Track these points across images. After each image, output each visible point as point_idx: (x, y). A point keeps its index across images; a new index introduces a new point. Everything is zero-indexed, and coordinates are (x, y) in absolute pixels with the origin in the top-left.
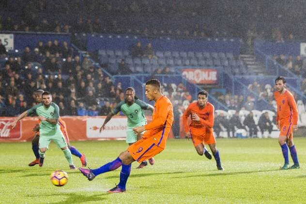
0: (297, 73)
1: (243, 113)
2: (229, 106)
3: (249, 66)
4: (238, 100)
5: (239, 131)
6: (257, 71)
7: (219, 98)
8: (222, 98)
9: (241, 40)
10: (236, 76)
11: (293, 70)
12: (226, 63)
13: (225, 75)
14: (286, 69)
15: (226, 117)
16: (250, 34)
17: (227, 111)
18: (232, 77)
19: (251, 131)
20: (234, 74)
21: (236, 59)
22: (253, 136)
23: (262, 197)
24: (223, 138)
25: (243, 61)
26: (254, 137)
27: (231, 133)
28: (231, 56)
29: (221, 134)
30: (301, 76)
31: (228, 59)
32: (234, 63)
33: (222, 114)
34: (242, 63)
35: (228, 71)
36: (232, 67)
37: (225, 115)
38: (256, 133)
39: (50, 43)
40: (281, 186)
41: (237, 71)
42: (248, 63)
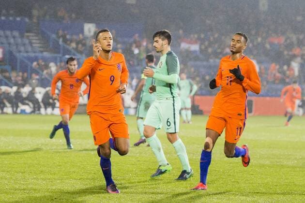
0: (81, 53)
1: (26, 90)
3: (34, 45)
4: (23, 77)
5: (22, 107)
6: (42, 49)
7: (4, 74)
8: (7, 74)
9: (27, 20)
10: (22, 54)
11: (76, 49)
12: (12, 41)
13: (11, 53)
14: (70, 48)
15: (10, 93)
16: (35, 12)
17: (11, 87)
18: (17, 55)
20: (20, 52)
21: (22, 36)
22: (37, 112)
23: (42, 171)
24: (7, 113)
25: (29, 39)
26: (38, 114)
28: (16, 33)
29: (5, 110)
30: (84, 55)
31: (14, 37)
32: (19, 40)
33: (6, 90)
34: (27, 41)
35: (14, 48)
36: (17, 45)
37: (9, 92)
38: (39, 110)
40: (61, 161)
41: (22, 49)
42: (34, 41)
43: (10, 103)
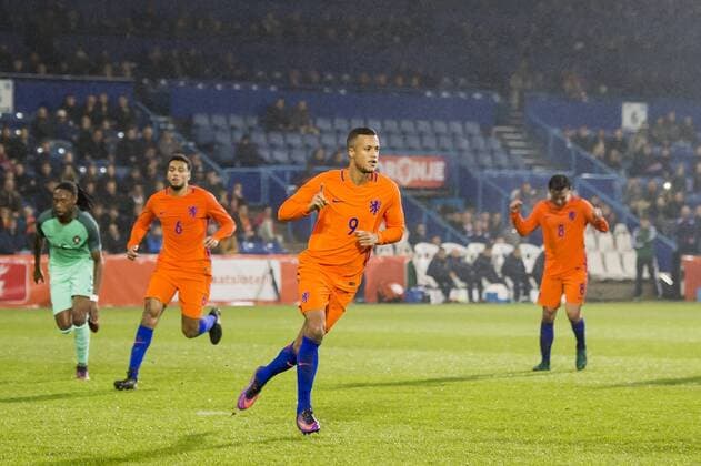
0: (616, 166)
1: (500, 250)
2: (470, 235)
3: (514, 152)
4: (491, 222)
5: (490, 288)
6: (530, 161)
7: (449, 217)
8: (457, 217)
9: (497, 98)
10: (487, 172)
11: (606, 158)
12: (465, 144)
13: (463, 171)
14: (593, 157)
15: (464, 257)
16: (516, 82)
17: (466, 246)
18: (477, 174)
19: (517, 290)
20: (483, 167)
21: (486, 133)
22: (522, 298)
23: (541, 428)
24: (457, 302)
25: (503, 140)
26: (524, 302)
27: (475, 293)
28: (473, 127)
29: (453, 294)
30: (623, 172)
31: (470, 136)
32: (480, 142)
33: (455, 251)
34: (497, 145)
35: (469, 160)
36: (476, 152)
37: (462, 255)
38: (527, 293)
39: (92, 99)
40: (580, 405)
41: (487, 160)
42: (511, 144)
43: (462, 279)
